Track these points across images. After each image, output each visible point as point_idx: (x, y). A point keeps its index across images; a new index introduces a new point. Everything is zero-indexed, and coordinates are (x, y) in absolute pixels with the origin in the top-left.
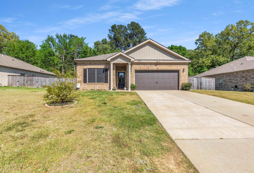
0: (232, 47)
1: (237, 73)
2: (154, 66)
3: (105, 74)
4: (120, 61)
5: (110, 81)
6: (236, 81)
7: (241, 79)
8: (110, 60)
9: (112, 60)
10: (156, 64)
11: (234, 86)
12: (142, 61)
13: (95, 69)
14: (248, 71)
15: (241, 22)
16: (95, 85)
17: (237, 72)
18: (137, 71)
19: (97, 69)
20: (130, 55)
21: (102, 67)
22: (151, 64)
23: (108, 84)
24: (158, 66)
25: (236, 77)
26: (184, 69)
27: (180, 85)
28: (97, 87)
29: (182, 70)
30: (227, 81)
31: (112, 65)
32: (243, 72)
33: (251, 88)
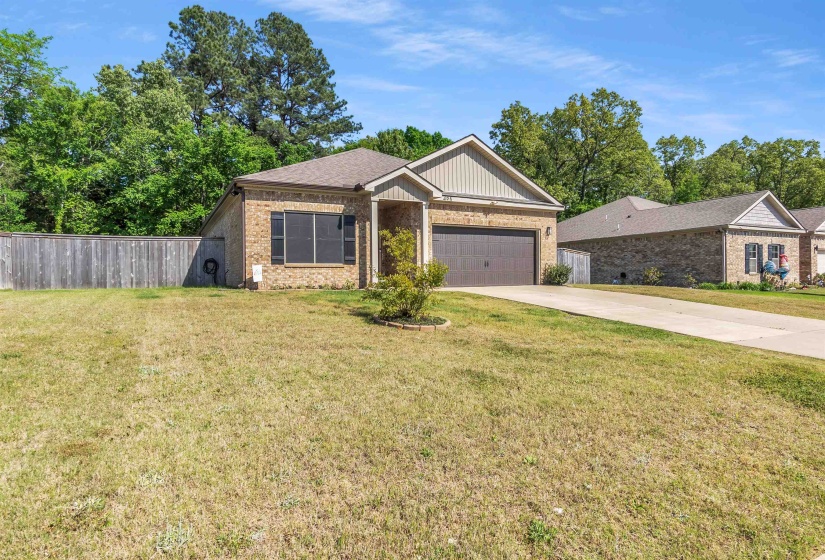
0: (578, 158)
1: (625, 241)
2: (481, 214)
3: (346, 235)
4: (398, 194)
5: (363, 256)
6: (623, 263)
7: (634, 256)
8: (373, 190)
9: (380, 189)
10: (487, 210)
11: (619, 275)
12: (454, 200)
13: (311, 214)
14: (648, 237)
15: (601, 95)
16: (314, 271)
17: (624, 239)
18: (437, 229)
19: (317, 214)
20: (423, 174)
21: (338, 208)
22: (474, 208)
23: (356, 269)
24: (491, 217)
25: (622, 250)
26: (548, 228)
27: (541, 272)
28: (320, 276)
29: (544, 230)
30: (603, 260)
31: (374, 207)
32: (638, 238)
33: (660, 278)
